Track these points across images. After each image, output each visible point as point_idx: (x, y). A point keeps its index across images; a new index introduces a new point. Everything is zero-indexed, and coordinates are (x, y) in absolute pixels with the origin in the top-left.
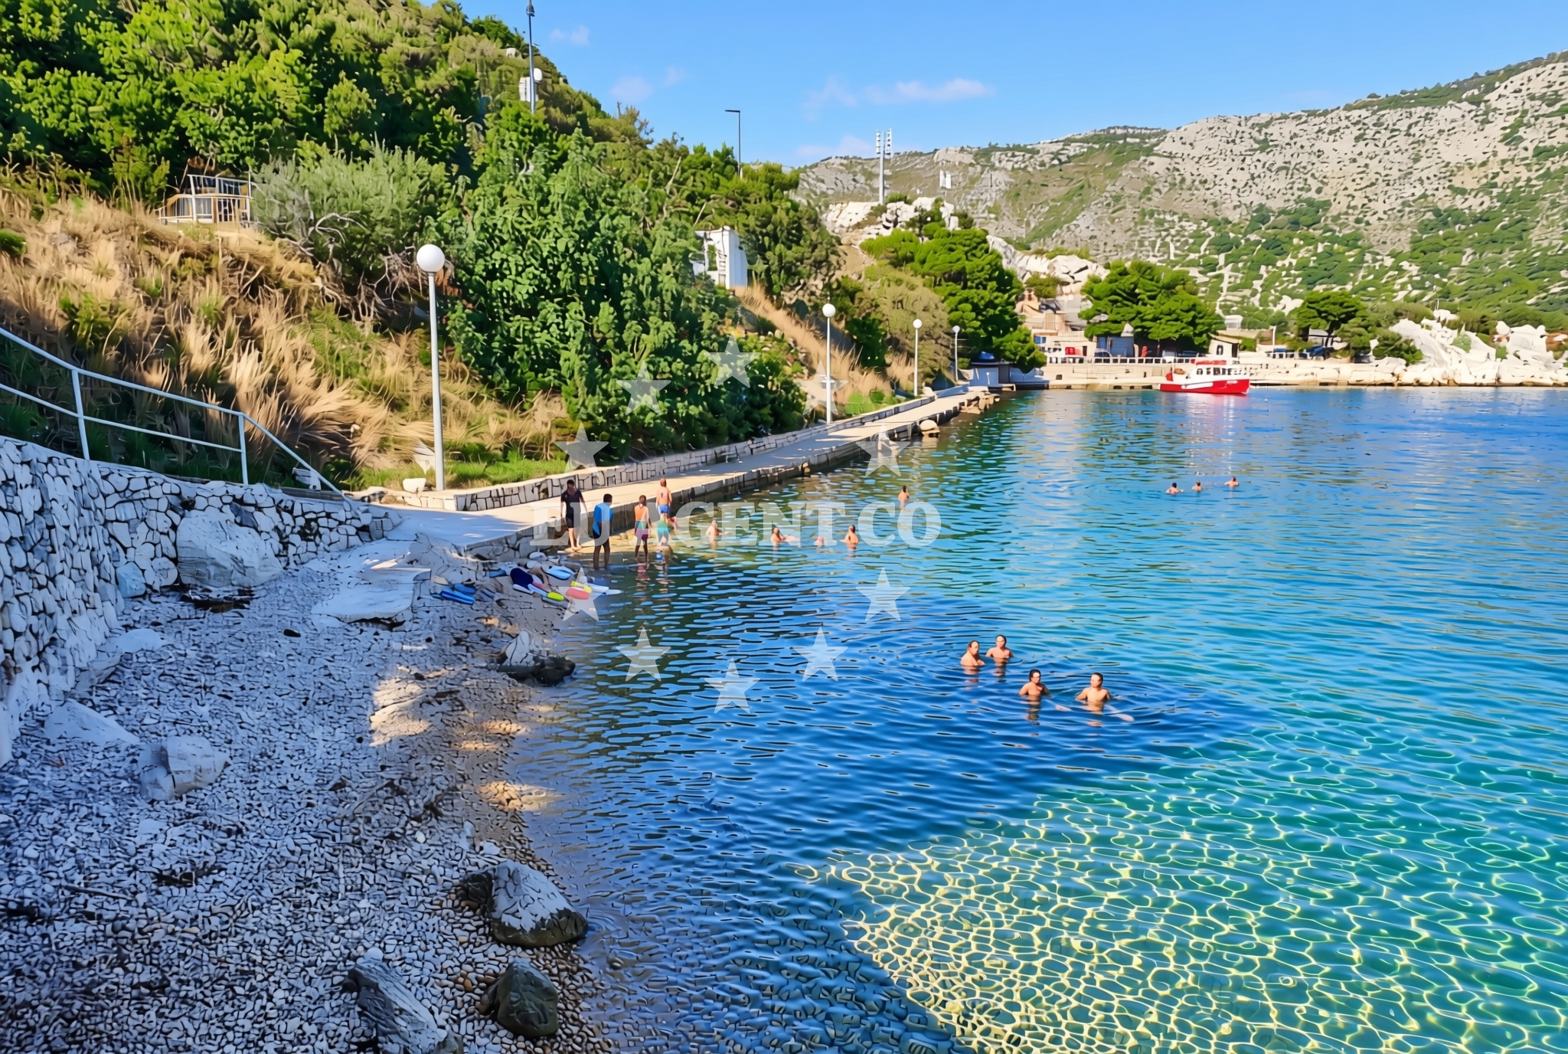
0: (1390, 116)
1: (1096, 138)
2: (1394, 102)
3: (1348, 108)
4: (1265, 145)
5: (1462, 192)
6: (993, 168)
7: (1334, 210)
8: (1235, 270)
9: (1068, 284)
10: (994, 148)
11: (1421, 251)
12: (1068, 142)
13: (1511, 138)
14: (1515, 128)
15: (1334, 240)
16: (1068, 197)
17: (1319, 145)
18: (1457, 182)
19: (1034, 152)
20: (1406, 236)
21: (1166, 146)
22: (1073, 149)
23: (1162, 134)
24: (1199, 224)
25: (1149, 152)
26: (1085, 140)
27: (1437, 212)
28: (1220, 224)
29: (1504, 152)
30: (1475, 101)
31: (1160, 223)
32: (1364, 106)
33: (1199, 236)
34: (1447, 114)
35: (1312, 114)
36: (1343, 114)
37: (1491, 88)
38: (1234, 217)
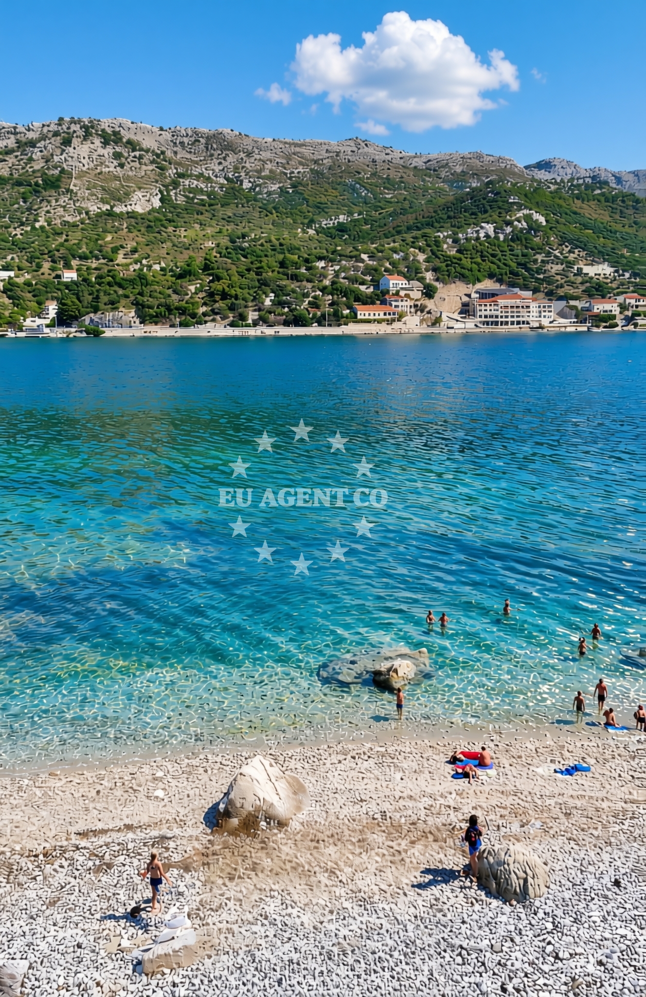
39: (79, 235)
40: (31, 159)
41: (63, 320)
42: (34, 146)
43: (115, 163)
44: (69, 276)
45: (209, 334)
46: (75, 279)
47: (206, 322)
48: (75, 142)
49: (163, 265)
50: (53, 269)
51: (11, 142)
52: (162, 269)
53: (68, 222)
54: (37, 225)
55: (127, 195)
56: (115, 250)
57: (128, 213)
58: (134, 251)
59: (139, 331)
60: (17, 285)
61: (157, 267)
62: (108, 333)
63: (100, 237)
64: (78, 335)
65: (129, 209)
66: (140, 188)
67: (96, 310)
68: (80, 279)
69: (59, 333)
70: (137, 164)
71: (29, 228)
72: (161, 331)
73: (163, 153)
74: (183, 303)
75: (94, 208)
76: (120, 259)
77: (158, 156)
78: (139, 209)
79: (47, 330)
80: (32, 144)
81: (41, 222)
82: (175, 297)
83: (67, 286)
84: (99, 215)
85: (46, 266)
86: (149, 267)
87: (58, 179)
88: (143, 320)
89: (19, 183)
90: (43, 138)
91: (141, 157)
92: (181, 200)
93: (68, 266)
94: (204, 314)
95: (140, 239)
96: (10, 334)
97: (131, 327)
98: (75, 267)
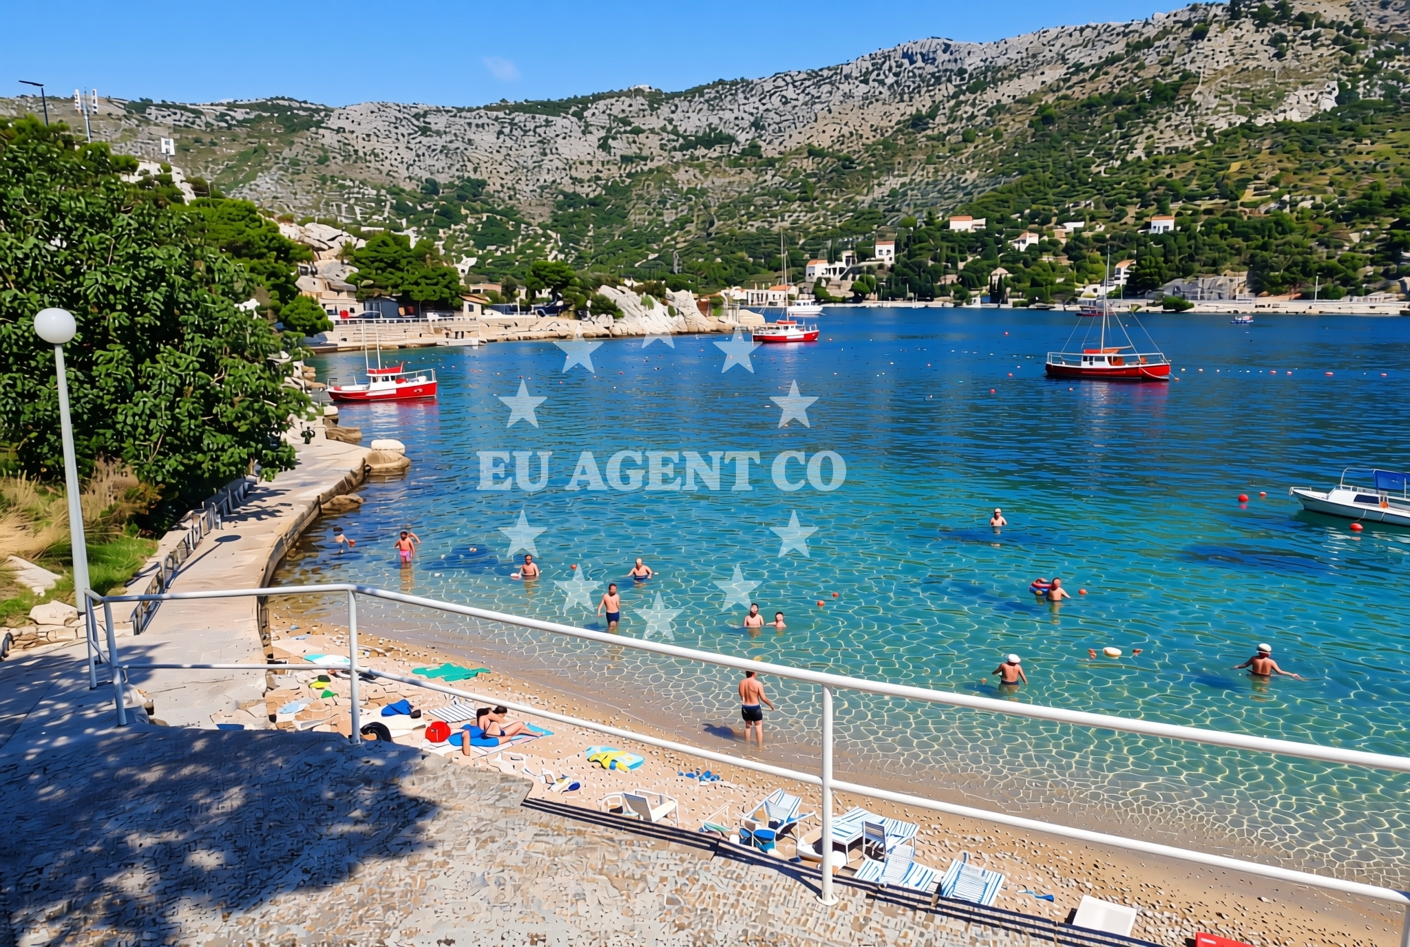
0: (520, 117)
1: (262, 106)
2: (518, 108)
3: (487, 108)
4: (425, 131)
5: (581, 181)
6: (148, 122)
7: (491, 189)
8: (418, 232)
9: (323, 250)
10: (146, 104)
11: (557, 223)
12: (232, 106)
13: (604, 145)
14: (605, 139)
15: (493, 211)
16: (243, 157)
17: (470, 135)
18: (574, 173)
19: (198, 113)
20: (546, 211)
21: (334, 123)
22: (240, 115)
23: (328, 111)
24: (379, 191)
25: (318, 125)
26: (252, 107)
27: (566, 195)
28: (396, 192)
29: (602, 155)
30: (579, 115)
31: (342, 187)
32: (498, 108)
33: (379, 201)
34: (559, 122)
35: (460, 110)
36: (482, 112)
37: (586, 108)
38: (408, 186)
39: (1190, 166)
40: (1142, 67)
41: (1133, 289)
42: (1150, 47)
43: (1273, 51)
44: (1163, 224)
45: (1372, 311)
46: (1171, 228)
47: (1368, 292)
48: (1213, 29)
49: (1319, 199)
50: (1139, 217)
51: (1119, 48)
52: (1314, 207)
53: (1176, 148)
54: (1130, 158)
55: (1280, 97)
56: (1243, 184)
57: (1277, 124)
58: (1274, 182)
59: (1247, 305)
60: (1083, 240)
61: (1307, 204)
62: (1199, 307)
63: (1223, 165)
64: (1152, 309)
65: (1280, 118)
66: (1304, 84)
67: (1186, 273)
68: (1179, 228)
69: (1124, 306)
70: (1308, 49)
71: (1117, 164)
72: (1286, 305)
73: (1358, 25)
74: (1334, 261)
75: (1222, 125)
76: (1248, 196)
77: (1347, 30)
78: (1295, 116)
79: (1107, 303)
80: (1148, 43)
81: (1139, 152)
82: (1323, 252)
83: (1157, 239)
84: (1225, 134)
85: (1132, 211)
86: (1294, 204)
87: (1176, 88)
88: (1258, 287)
89: (1118, 102)
90: (1165, 32)
91: (1315, 38)
92: (1377, 95)
93: (1163, 212)
94: (1368, 279)
95: (1287, 165)
96: (1059, 307)
97: (1234, 298)
98: (1174, 213)
